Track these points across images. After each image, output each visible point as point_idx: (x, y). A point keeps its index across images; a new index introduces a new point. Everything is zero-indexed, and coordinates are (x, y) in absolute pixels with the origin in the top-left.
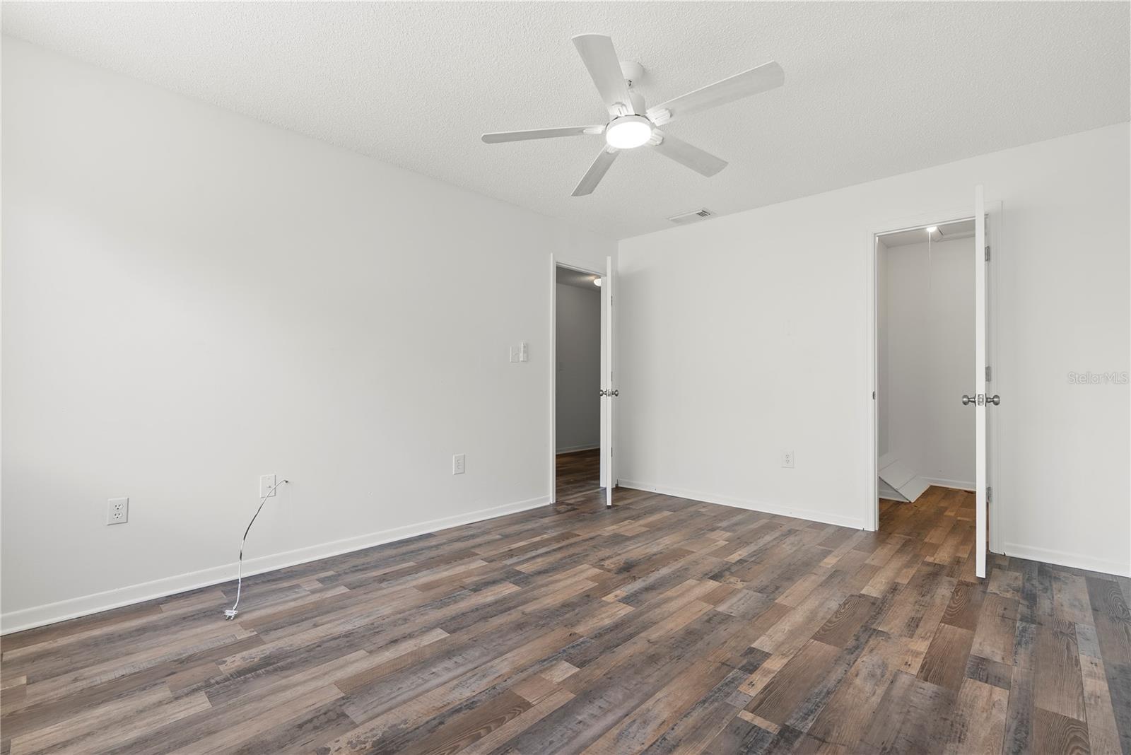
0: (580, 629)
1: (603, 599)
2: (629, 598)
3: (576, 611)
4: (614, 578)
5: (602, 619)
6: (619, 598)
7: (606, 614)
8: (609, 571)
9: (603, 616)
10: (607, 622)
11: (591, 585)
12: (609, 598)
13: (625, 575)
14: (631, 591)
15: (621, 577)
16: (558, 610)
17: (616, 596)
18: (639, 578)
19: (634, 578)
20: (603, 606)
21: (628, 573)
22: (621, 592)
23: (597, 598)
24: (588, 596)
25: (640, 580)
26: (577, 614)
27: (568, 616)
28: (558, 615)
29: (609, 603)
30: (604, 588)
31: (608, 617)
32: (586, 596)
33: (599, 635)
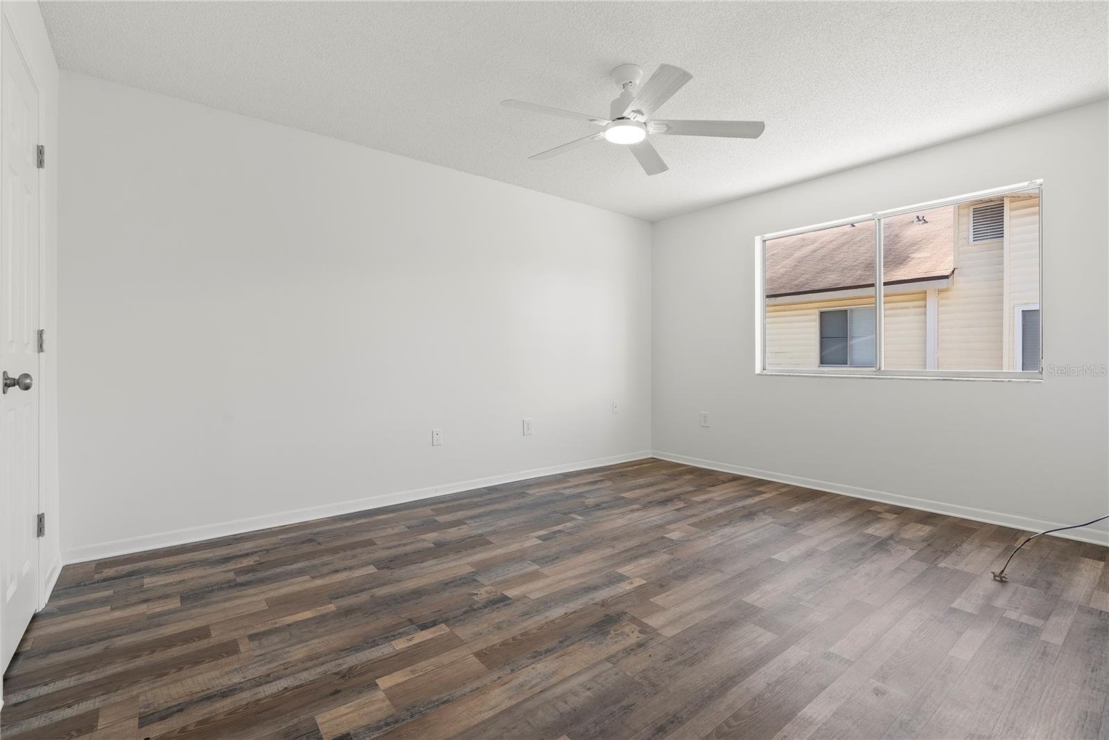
0: (666, 557)
1: (646, 582)
2: (618, 580)
3: (671, 571)
4: (629, 607)
5: (647, 564)
6: (629, 581)
7: (644, 567)
8: (634, 620)
9: (646, 566)
10: (643, 561)
11: (658, 600)
12: (638, 582)
13: (612, 611)
14: (613, 587)
15: (620, 607)
16: (690, 573)
17: (631, 583)
18: (596, 604)
19: (603, 604)
20: (647, 574)
21: (608, 613)
22: (626, 587)
23: (652, 583)
24: (662, 586)
25: (597, 600)
26: (671, 568)
27: (680, 567)
28: (689, 568)
29: (640, 577)
30: (642, 594)
31: (642, 565)
32: (663, 586)
33: (651, 553)
